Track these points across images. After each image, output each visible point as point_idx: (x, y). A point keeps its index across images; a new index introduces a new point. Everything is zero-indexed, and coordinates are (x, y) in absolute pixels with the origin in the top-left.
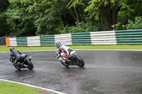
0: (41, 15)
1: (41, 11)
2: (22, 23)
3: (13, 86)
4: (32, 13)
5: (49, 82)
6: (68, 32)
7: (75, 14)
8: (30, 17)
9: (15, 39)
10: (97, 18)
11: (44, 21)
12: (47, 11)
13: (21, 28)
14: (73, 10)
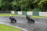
0: (23, 4)
1: (23, 3)
2: (17, 7)
3: (12, 27)
4: (20, 4)
5: (24, 27)
6: (32, 11)
7: (34, 5)
8: (20, 5)
9: (14, 12)
10: (42, 7)
11: (24, 7)
12: (25, 3)
13: (16, 8)
14: (34, 4)
